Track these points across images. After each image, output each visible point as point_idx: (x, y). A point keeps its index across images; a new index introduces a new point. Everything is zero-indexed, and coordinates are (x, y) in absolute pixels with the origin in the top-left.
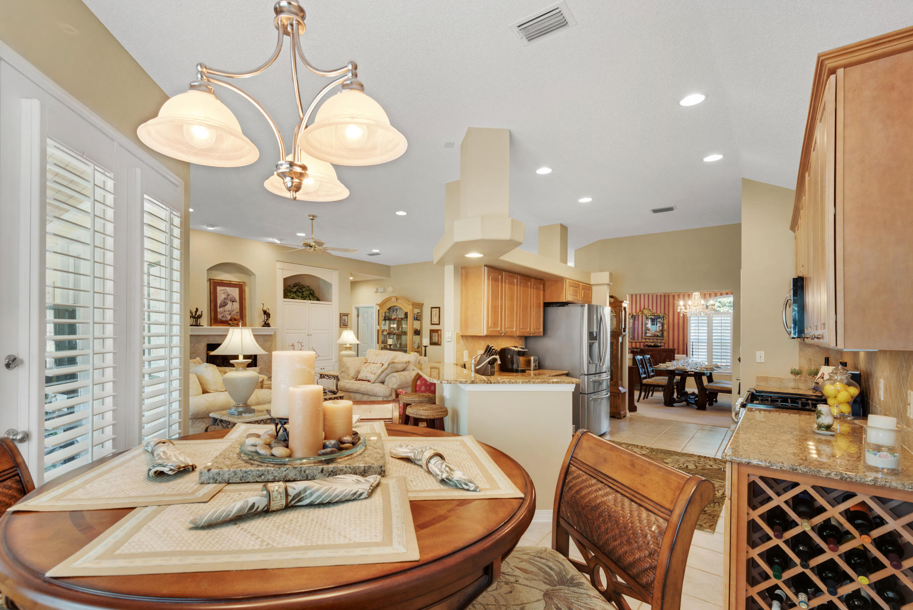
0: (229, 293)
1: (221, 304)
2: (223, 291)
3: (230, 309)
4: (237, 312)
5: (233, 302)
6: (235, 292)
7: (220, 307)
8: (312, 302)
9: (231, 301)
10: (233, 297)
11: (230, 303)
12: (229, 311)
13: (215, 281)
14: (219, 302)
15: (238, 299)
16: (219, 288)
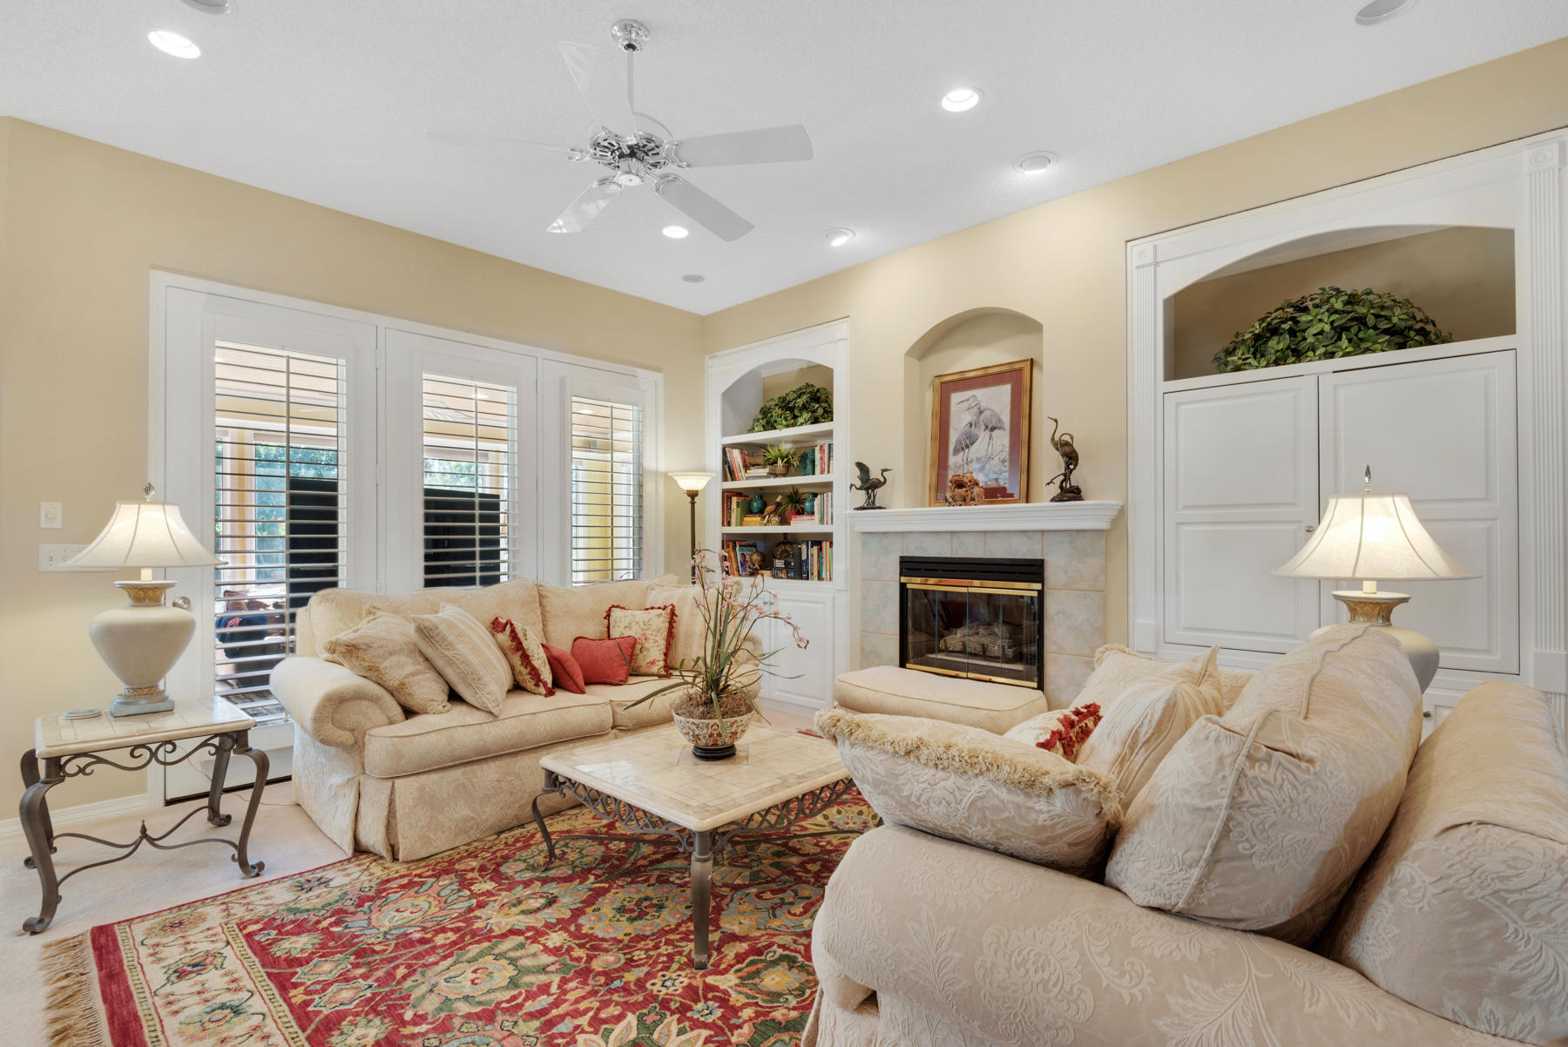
0: (983, 405)
1: (959, 442)
2: (966, 405)
3: (981, 454)
4: (1004, 461)
5: (993, 429)
6: (998, 399)
7: (956, 452)
8: (1338, 362)
9: (987, 427)
10: (994, 414)
11: (983, 435)
12: (978, 459)
13: (946, 379)
14: (954, 437)
15: (1006, 419)
16: (956, 398)
